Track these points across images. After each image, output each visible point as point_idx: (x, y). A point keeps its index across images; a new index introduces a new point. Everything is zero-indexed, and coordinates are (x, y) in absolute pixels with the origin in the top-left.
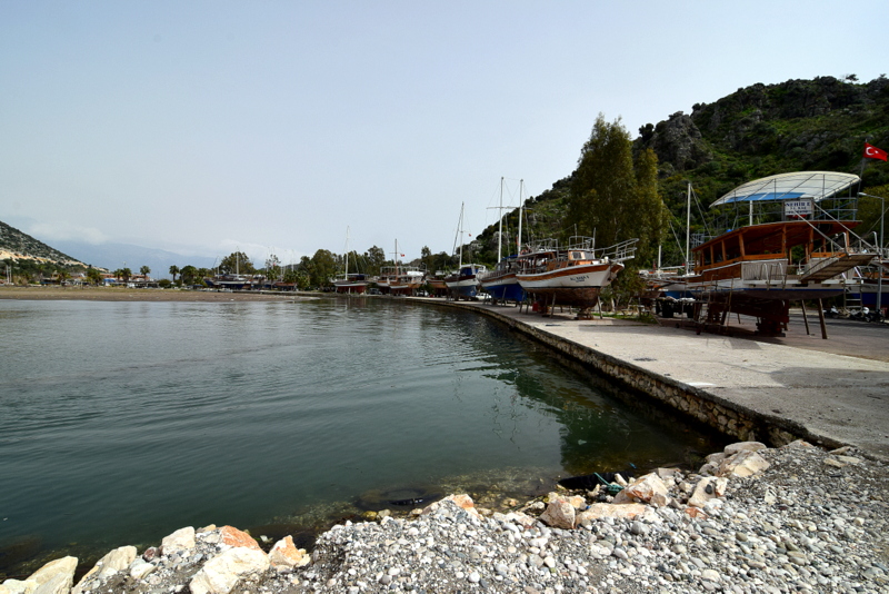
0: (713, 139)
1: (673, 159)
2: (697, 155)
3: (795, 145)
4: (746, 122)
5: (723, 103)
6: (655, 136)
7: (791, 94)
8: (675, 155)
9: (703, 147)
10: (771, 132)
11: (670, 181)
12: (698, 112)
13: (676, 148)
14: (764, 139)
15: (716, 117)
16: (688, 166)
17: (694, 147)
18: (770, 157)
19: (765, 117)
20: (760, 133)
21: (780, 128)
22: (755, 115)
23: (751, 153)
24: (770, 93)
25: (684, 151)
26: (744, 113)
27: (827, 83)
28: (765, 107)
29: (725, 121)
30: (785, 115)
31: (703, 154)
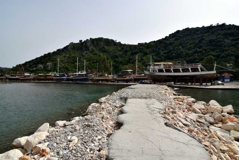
0: (95, 47)
1: (88, 50)
2: (93, 50)
3: (109, 52)
4: (101, 45)
5: (96, 39)
6: (84, 44)
7: (107, 41)
8: (89, 49)
9: (94, 49)
10: (105, 48)
11: (89, 55)
12: (91, 40)
13: (89, 48)
14: (104, 49)
15: (95, 42)
16: (92, 52)
17: (92, 48)
18: (106, 53)
19: (104, 45)
20: (103, 48)
21: (106, 47)
22: (102, 44)
23: (102, 51)
24: (104, 40)
25: (90, 48)
26: (100, 43)
27: (112, 41)
28: (103, 42)
29: (97, 43)
30: (107, 45)
31: (94, 50)
